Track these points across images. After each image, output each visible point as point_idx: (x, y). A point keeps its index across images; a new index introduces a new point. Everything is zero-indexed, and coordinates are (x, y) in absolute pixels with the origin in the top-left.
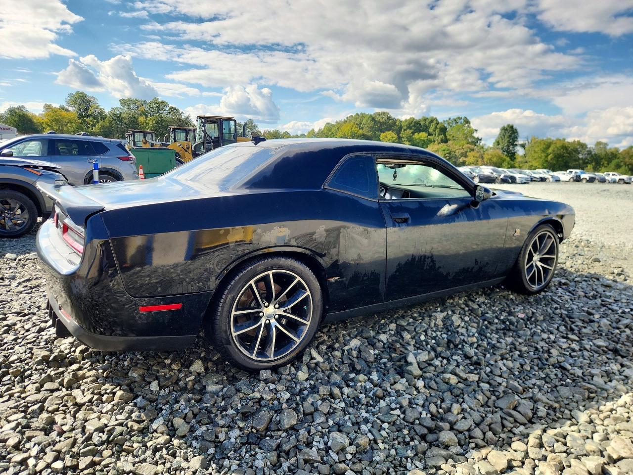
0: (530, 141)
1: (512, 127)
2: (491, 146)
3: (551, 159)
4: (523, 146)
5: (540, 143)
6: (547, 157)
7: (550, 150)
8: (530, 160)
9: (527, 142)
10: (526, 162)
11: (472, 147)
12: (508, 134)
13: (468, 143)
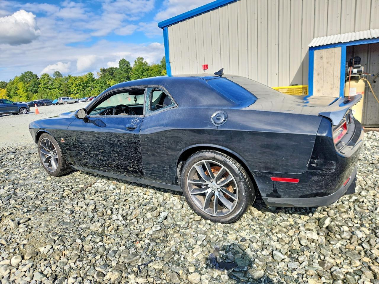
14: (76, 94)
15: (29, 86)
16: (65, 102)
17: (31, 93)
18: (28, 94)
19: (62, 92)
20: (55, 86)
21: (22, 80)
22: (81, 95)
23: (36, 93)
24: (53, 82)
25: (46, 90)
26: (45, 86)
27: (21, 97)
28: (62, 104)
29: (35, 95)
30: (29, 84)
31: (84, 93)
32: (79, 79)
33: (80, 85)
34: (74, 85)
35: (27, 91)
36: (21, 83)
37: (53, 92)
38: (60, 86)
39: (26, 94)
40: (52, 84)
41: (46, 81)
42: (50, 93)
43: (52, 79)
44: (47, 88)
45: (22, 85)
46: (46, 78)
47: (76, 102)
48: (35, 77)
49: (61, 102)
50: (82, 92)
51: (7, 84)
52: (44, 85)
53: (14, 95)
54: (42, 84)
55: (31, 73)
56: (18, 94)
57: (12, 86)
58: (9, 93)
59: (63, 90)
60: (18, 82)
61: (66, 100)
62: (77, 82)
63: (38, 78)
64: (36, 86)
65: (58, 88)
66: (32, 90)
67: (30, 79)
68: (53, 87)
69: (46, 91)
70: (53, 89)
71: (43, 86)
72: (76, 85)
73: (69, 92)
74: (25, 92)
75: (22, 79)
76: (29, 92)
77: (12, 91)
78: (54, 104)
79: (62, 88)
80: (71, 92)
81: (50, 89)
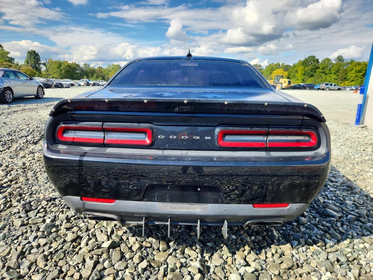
0: (48, 61)
1: (34, 52)
2: (23, 63)
3: (64, 73)
4: (44, 64)
5: (55, 63)
6: (61, 71)
7: (62, 68)
8: (52, 73)
9: (46, 62)
10: (49, 75)
11: (10, 64)
12: (33, 57)
13: (6, 62)
14: (353, 81)
15: (308, 70)
16: (327, 88)
17: (307, 77)
18: (304, 78)
19: (338, 77)
20: (332, 71)
21: (303, 64)
22: (358, 83)
23: (312, 77)
24: (331, 67)
25: (322, 74)
26: (323, 71)
27: (297, 80)
28: (323, 89)
29: (310, 79)
30: (308, 68)
31: (362, 81)
32: (362, 65)
33: (360, 72)
34: (353, 71)
35: (304, 74)
36: (302, 66)
37: (328, 77)
38: (338, 71)
39: (302, 78)
40: (330, 69)
41: (325, 65)
42: (324, 78)
43: (331, 63)
44: (324, 73)
45: (301, 69)
46: (326, 62)
47: (339, 89)
48: (316, 61)
49: (322, 88)
50: (360, 79)
51: (290, 67)
52: (322, 69)
53: (293, 78)
54: (321, 68)
55: (314, 57)
56: (296, 77)
57: (294, 69)
58: (290, 75)
59: (339, 76)
60: (300, 65)
61: (328, 86)
62: (358, 68)
63: (319, 63)
64: (313, 70)
65: (335, 73)
66: (309, 74)
67: (311, 63)
68: (330, 72)
69: (321, 76)
70: (329, 75)
71: (320, 71)
72: (356, 71)
73: (345, 78)
74: (302, 75)
75: (305, 63)
76: (305, 76)
77: (292, 74)
78: (315, 89)
79: (339, 74)
80: (347, 79)
81: (326, 74)
